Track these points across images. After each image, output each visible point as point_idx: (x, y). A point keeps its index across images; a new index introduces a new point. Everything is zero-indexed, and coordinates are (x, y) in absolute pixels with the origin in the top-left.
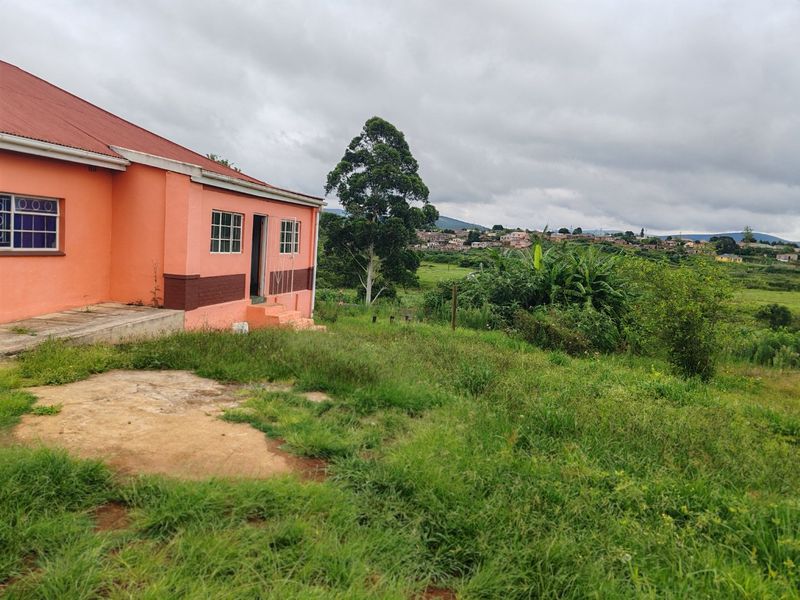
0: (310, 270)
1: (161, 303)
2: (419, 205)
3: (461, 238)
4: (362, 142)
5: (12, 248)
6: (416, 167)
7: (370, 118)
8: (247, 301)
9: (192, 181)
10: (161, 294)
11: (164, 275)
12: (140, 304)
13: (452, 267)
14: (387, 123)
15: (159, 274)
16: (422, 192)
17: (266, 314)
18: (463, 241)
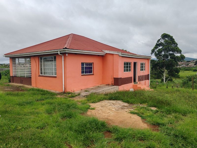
0: (148, 75)
1: (113, 84)
2: (179, 55)
3: (193, 63)
4: (161, 40)
5: (84, 74)
6: (177, 45)
7: (163, 34)
8: (133, 83)
9: (119, 56)
10: (113, 82)
11: (114, 78)
12: (109, 85)
13: (190, 72)
14: (167, 34)
15: (113, 78)
16: (180, 51)
17: (138, 86)
18: (194, 64)
